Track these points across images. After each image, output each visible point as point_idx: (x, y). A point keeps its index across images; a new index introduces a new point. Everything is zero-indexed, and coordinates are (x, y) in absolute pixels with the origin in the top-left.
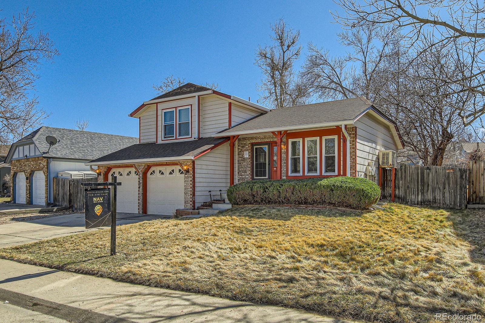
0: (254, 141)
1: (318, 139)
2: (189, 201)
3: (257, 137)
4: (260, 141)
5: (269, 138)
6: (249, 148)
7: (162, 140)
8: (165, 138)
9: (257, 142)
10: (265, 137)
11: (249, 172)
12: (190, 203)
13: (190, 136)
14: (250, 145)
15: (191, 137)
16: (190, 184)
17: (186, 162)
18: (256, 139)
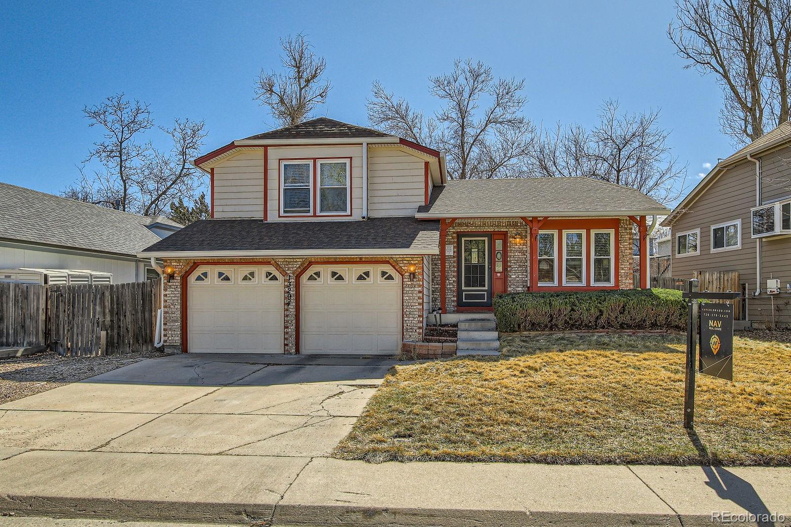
0: (463, 229)
1: (584, 232)
2: (415, 328)
3: (470, 223)
4: (474, 230)
5: (492, 226)
6: (453, 240)
7: (280, 217)
8: (285, 212)
9: (468, 231)
10: (485, 224)
11: (454, 279)
12: (418, 331)
13: (348, 213)
14: (455, 235)
15: (351, 215)
16: (416, 298)
17: (407, 259)
18: (467, 226)
